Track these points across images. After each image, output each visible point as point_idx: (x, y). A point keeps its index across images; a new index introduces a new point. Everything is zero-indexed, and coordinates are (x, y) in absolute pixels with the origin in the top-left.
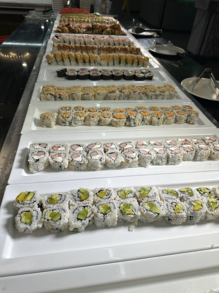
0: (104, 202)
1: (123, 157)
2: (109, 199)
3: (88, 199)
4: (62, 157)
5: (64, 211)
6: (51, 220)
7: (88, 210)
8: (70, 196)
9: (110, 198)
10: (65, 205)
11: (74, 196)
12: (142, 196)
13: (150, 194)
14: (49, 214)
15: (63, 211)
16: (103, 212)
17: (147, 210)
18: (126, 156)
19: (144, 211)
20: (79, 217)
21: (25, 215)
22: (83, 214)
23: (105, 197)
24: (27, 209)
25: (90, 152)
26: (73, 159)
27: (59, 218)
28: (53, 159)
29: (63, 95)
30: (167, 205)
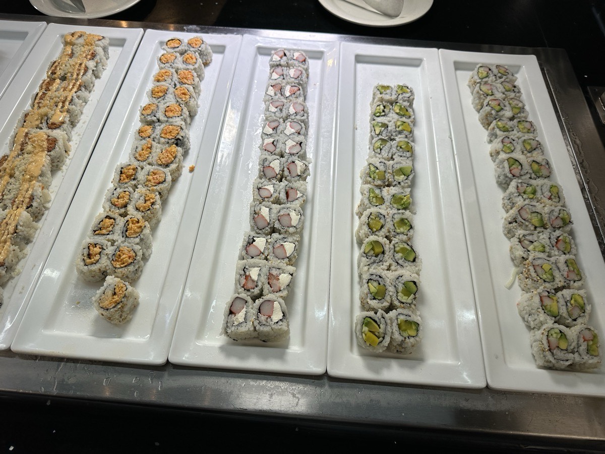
0: (389, 225)
1: (299, 180)
2: (386, 216)
3: (383, 244)
4: (280, 274)
5: (401, 277)
6: (415, 294)
7: (402, 246)
8: (372, 268)
9: (384, 216)
10: (390, 276)
11: (374, 262)
12: (383, 178)
13: (382, 168)
14: (404, 297)
15: (400, 279)
16: (409, 228)
17: (407, 179)
18: (298, 176)
19: (407, 183)
20: (412, 259)
21: (405, 330)
22: (408, 254)
23: (382, 221)
24: (395, 328)
25: (277, 225)
26: (288, 258)
27: (412, 284)
28: (280, 290)
29: (8, 256)
30: (401, 156)
